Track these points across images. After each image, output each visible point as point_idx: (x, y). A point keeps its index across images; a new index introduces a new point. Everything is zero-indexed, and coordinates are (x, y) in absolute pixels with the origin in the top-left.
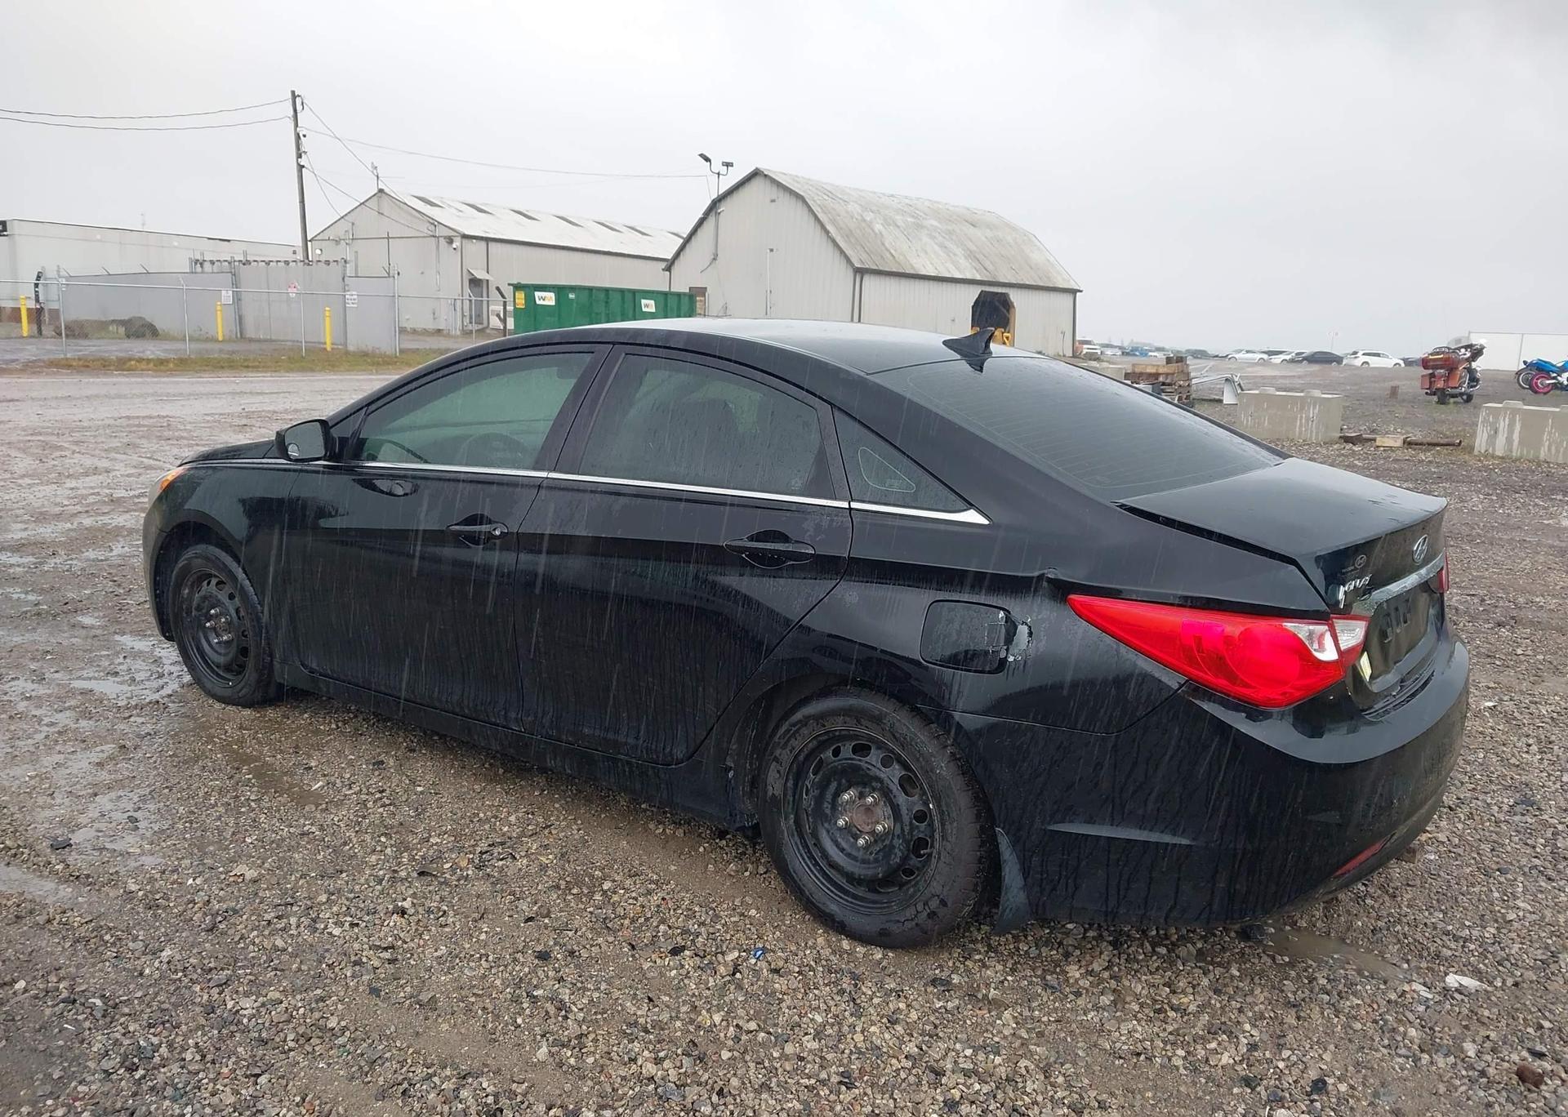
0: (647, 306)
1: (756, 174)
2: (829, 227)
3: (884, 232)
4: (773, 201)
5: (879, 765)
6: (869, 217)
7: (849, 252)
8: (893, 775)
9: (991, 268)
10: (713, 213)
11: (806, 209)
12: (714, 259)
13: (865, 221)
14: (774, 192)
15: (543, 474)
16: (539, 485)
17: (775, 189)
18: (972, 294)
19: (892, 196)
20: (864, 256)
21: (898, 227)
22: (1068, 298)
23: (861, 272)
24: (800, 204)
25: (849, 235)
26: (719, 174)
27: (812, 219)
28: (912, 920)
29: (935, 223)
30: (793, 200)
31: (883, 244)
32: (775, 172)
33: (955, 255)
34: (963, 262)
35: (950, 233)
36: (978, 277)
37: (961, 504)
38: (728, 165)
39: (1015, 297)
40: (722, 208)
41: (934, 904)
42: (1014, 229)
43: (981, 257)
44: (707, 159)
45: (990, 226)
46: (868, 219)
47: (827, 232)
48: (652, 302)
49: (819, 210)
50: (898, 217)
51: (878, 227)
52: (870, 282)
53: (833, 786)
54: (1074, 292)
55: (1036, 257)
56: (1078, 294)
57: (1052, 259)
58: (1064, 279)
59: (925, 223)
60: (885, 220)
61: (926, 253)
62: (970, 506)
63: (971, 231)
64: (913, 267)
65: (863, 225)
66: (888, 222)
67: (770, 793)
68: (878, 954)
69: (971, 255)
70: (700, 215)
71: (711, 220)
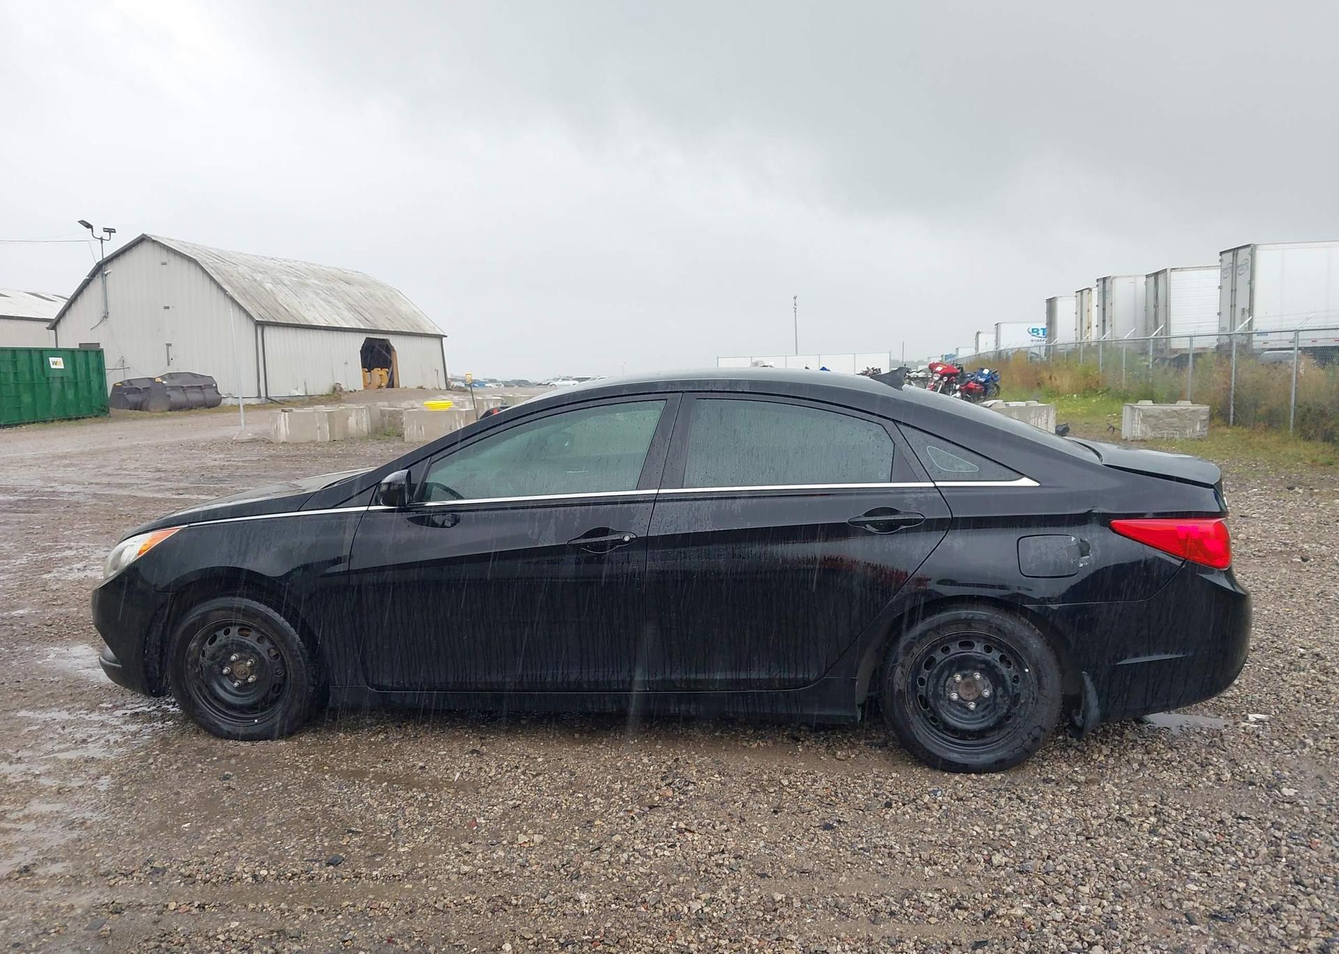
0: (55, 363)
1: (143, 239)
2: (226, 287)
3: (274, 289)
4: (164, 264)
5: (984, 652)
6: (259, 277)
7: (248, 308)
8: (994, 656)
9: (371, 318)
10: (99, 275)
11: (200, 273)
12: (106, 317)
13: (256, 280)
14: (164, 256)
15: (655, 491)
16: (656, 499)
17: (164, 253)
18: (360, 340)
19: (273, 259)
20: (262, 311)
21: (286, 285)
22: (436, 342)
23: (261, 325)
24: (192, 266)
25: (244, 293)
26: (101, 239)
27: (207, 280)
28: (1020, 747)
29: (316, 282)
30: (186, 264)
31: (276, 300)
32: (162, 238)
33: (339, 308)
34: (346, 313)
35: (331, 290)
36: (362, 327)
37: (1017, 475)
38: (111, 231)
39: (394, 342)
40: (109, 269)
41: (1036, 732)
42: (382, 286)
43: (360, 310)
44: (89, 226)
45: (362, 284)
46: (258, 279)
47: (224, 291)
48: (60, 360)
49: (213, 271)
50: (284, 277)
51: (268, 286)
52: (270, 333)
53: (946, 673)
54: (440, 337)
55: (403, 308)
56: (444, 338)
57: (417, 310)
58: (430, 327)
59: (308, 281)
60: (273, 280)
61: (314, 307)
62: (1023, 475)
63: (346, 287)
64: (307, 320)
65: (255, 284)
66: (277, 281)
67: (896, 690)
68: (999, 777)
69: (352, 308)
70: (85, 277)
71: (98, 281)
